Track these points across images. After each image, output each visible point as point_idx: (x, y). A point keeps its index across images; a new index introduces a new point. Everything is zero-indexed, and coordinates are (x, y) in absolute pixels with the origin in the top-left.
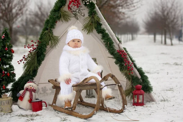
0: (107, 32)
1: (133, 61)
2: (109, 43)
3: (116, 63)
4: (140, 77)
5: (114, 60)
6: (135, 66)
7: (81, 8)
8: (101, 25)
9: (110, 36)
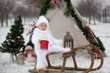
0: (78, 16)
1: (93, 33)
2: (79, 23)
3: (84, 34)
4: (98, 42)
5: (83, 33)
6: (95, 36)
7: (62, 2)
8: (74, 12)
9: (80, 19)
